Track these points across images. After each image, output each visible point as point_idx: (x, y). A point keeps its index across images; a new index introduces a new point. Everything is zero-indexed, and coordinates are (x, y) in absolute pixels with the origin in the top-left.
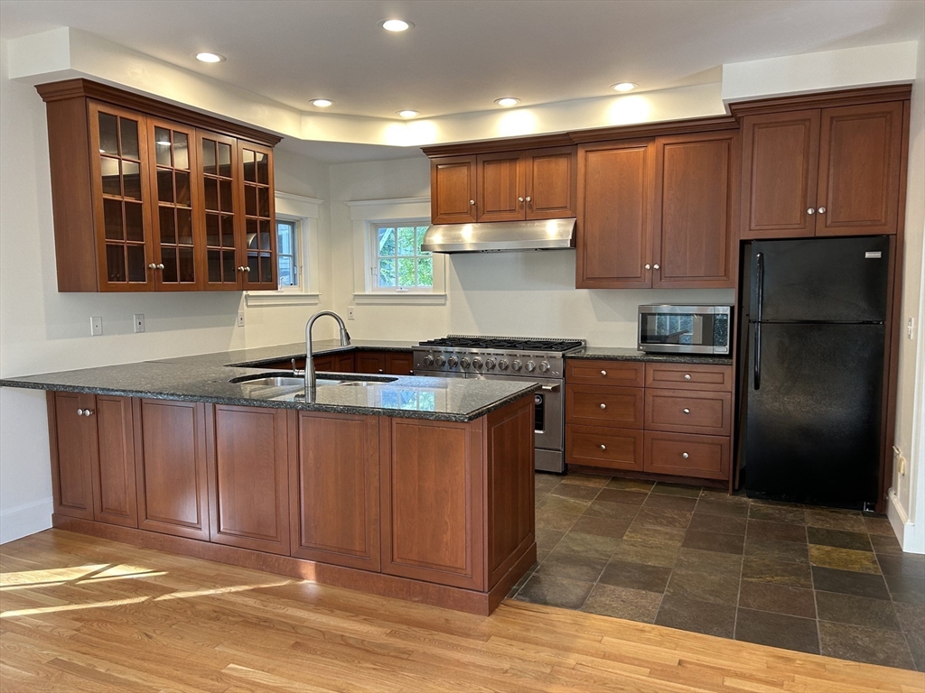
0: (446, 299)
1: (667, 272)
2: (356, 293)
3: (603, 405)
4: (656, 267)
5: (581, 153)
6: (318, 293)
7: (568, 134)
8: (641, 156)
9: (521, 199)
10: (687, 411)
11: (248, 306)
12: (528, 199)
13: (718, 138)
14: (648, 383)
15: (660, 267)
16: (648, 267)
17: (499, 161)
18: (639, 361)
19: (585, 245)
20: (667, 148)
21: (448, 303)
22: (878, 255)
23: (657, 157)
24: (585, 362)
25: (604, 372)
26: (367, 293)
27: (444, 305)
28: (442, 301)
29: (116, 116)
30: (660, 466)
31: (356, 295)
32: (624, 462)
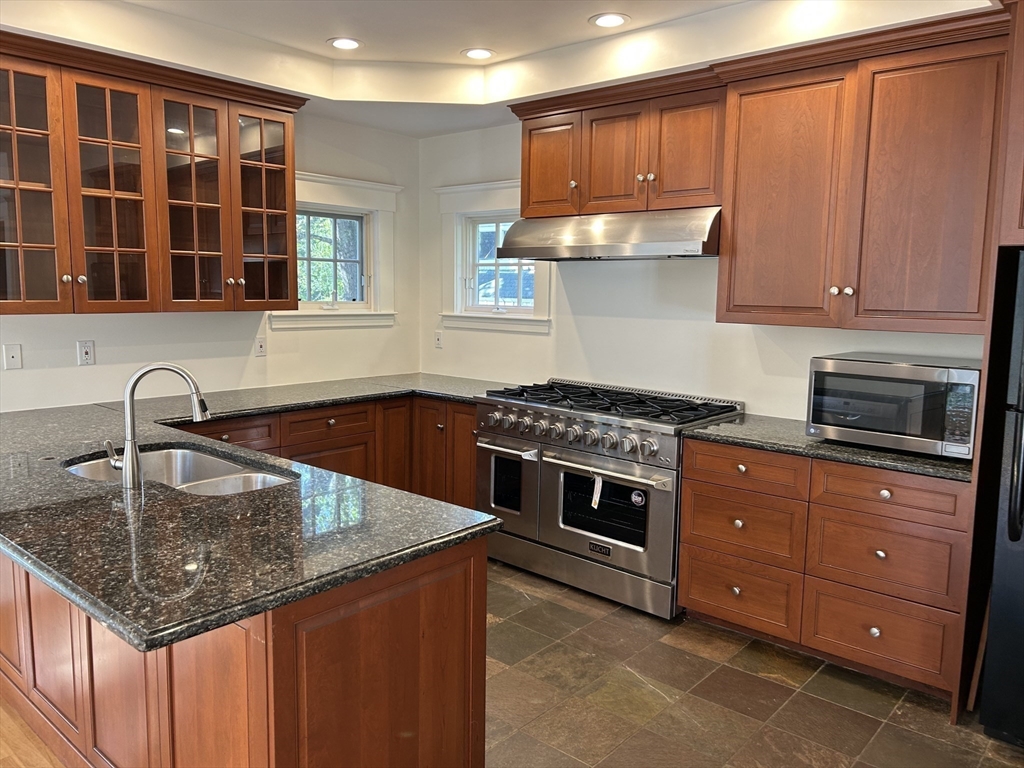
0: (550, 327)
1: (868, 302)
2: (444, 313)
3: (739, 523)
4: (849, 291)
5: (732, 98)
6: (392, 312)
7: (710, 68)
9: (641, 178)
10: (881, 554)
11: (273, 330)
12: (651, 177)
13: (975, 53)
14: (814, 495)
15: (856, 292)
16: (835, 290)
17: (613, 119)
18: (800, 454)
19: (733, 252)
20: (879, 77)
21: (553, 331)
23: (859, 95)
24: (715, 447)
25: (742, 468)
26: (457, 313)
27: (548, 334)
28: (544, 329)
29: (7, 71)
30: (828, 640)
31: (444, 316)
32: (770, 621)
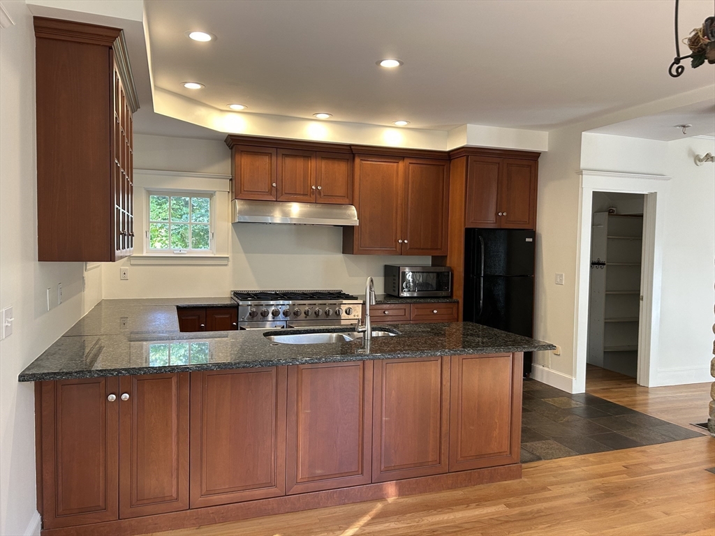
0: (228, 261)
4: (406, 241)
5: (357, 161)
7: (350, 146)
8: (395, 168)
9: (314, 187)
12: (320, 187)
16: (400, 241)
17: (295, 156)
18: (409, 303)
20: (411, 165)
21: (230, 263)
22: (531, 240)
23: (405, 170)
25: (386, 312)
26: (145, 255)
27: (226, 265)
28: (225, 262)
